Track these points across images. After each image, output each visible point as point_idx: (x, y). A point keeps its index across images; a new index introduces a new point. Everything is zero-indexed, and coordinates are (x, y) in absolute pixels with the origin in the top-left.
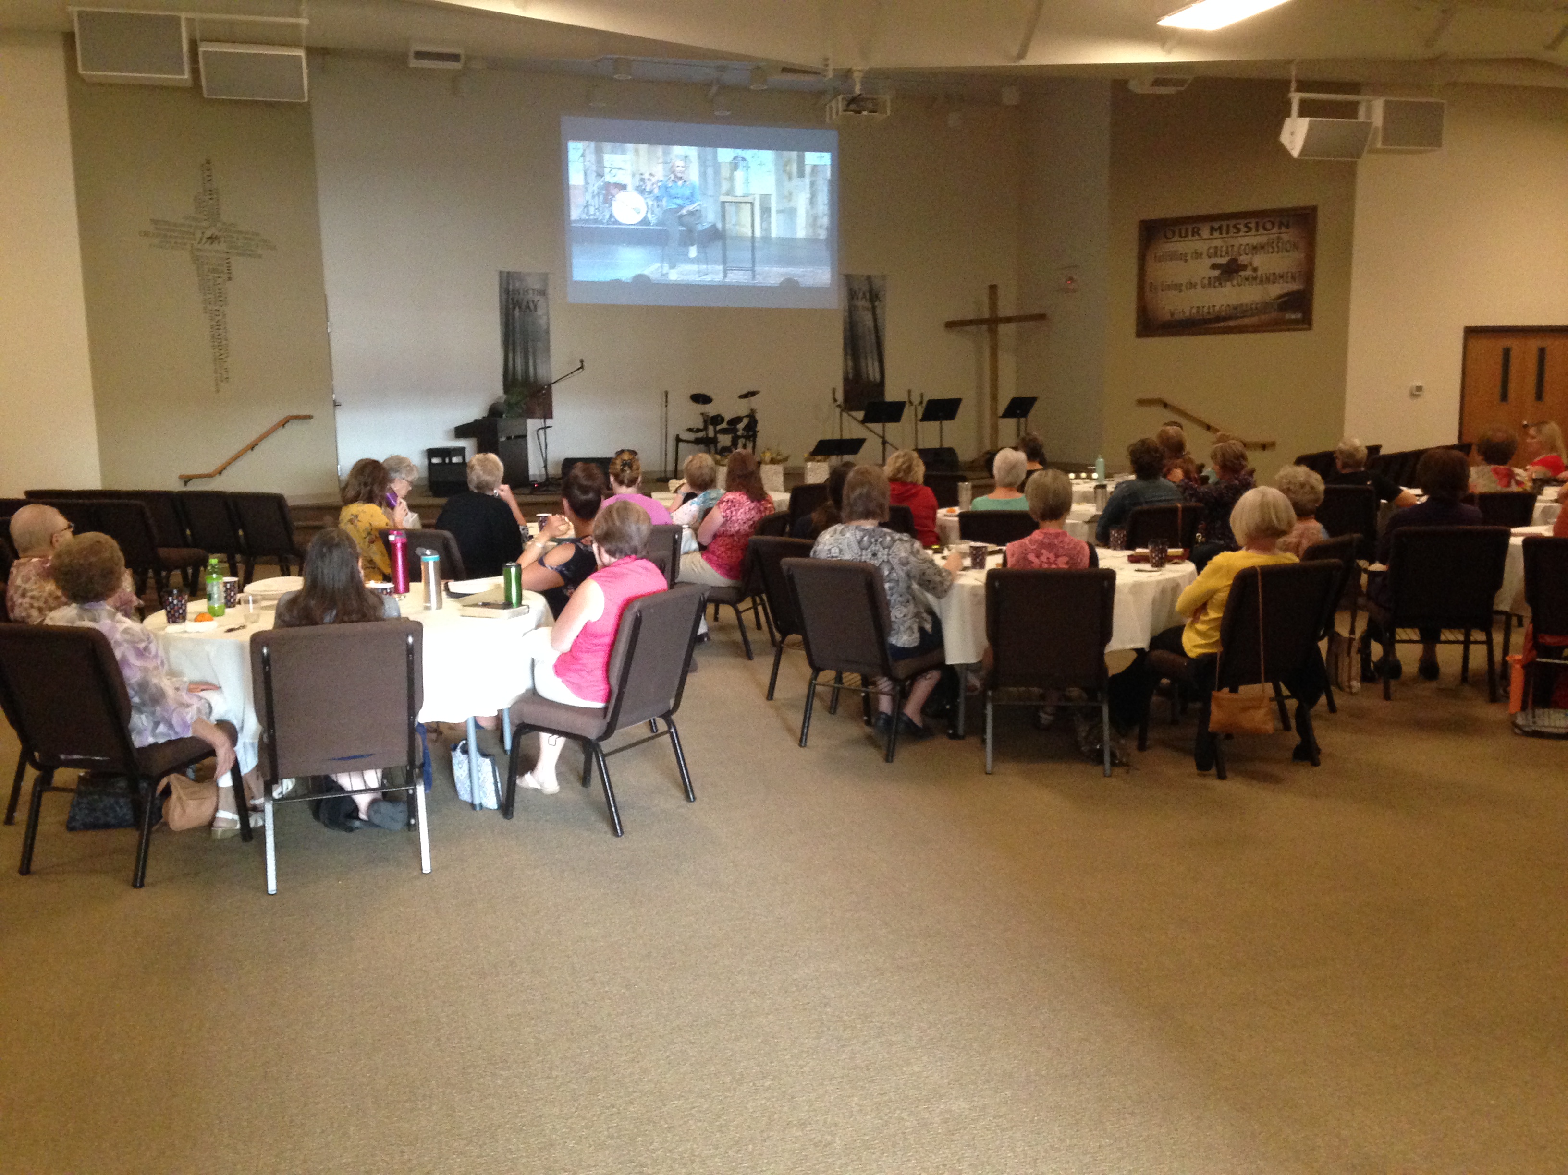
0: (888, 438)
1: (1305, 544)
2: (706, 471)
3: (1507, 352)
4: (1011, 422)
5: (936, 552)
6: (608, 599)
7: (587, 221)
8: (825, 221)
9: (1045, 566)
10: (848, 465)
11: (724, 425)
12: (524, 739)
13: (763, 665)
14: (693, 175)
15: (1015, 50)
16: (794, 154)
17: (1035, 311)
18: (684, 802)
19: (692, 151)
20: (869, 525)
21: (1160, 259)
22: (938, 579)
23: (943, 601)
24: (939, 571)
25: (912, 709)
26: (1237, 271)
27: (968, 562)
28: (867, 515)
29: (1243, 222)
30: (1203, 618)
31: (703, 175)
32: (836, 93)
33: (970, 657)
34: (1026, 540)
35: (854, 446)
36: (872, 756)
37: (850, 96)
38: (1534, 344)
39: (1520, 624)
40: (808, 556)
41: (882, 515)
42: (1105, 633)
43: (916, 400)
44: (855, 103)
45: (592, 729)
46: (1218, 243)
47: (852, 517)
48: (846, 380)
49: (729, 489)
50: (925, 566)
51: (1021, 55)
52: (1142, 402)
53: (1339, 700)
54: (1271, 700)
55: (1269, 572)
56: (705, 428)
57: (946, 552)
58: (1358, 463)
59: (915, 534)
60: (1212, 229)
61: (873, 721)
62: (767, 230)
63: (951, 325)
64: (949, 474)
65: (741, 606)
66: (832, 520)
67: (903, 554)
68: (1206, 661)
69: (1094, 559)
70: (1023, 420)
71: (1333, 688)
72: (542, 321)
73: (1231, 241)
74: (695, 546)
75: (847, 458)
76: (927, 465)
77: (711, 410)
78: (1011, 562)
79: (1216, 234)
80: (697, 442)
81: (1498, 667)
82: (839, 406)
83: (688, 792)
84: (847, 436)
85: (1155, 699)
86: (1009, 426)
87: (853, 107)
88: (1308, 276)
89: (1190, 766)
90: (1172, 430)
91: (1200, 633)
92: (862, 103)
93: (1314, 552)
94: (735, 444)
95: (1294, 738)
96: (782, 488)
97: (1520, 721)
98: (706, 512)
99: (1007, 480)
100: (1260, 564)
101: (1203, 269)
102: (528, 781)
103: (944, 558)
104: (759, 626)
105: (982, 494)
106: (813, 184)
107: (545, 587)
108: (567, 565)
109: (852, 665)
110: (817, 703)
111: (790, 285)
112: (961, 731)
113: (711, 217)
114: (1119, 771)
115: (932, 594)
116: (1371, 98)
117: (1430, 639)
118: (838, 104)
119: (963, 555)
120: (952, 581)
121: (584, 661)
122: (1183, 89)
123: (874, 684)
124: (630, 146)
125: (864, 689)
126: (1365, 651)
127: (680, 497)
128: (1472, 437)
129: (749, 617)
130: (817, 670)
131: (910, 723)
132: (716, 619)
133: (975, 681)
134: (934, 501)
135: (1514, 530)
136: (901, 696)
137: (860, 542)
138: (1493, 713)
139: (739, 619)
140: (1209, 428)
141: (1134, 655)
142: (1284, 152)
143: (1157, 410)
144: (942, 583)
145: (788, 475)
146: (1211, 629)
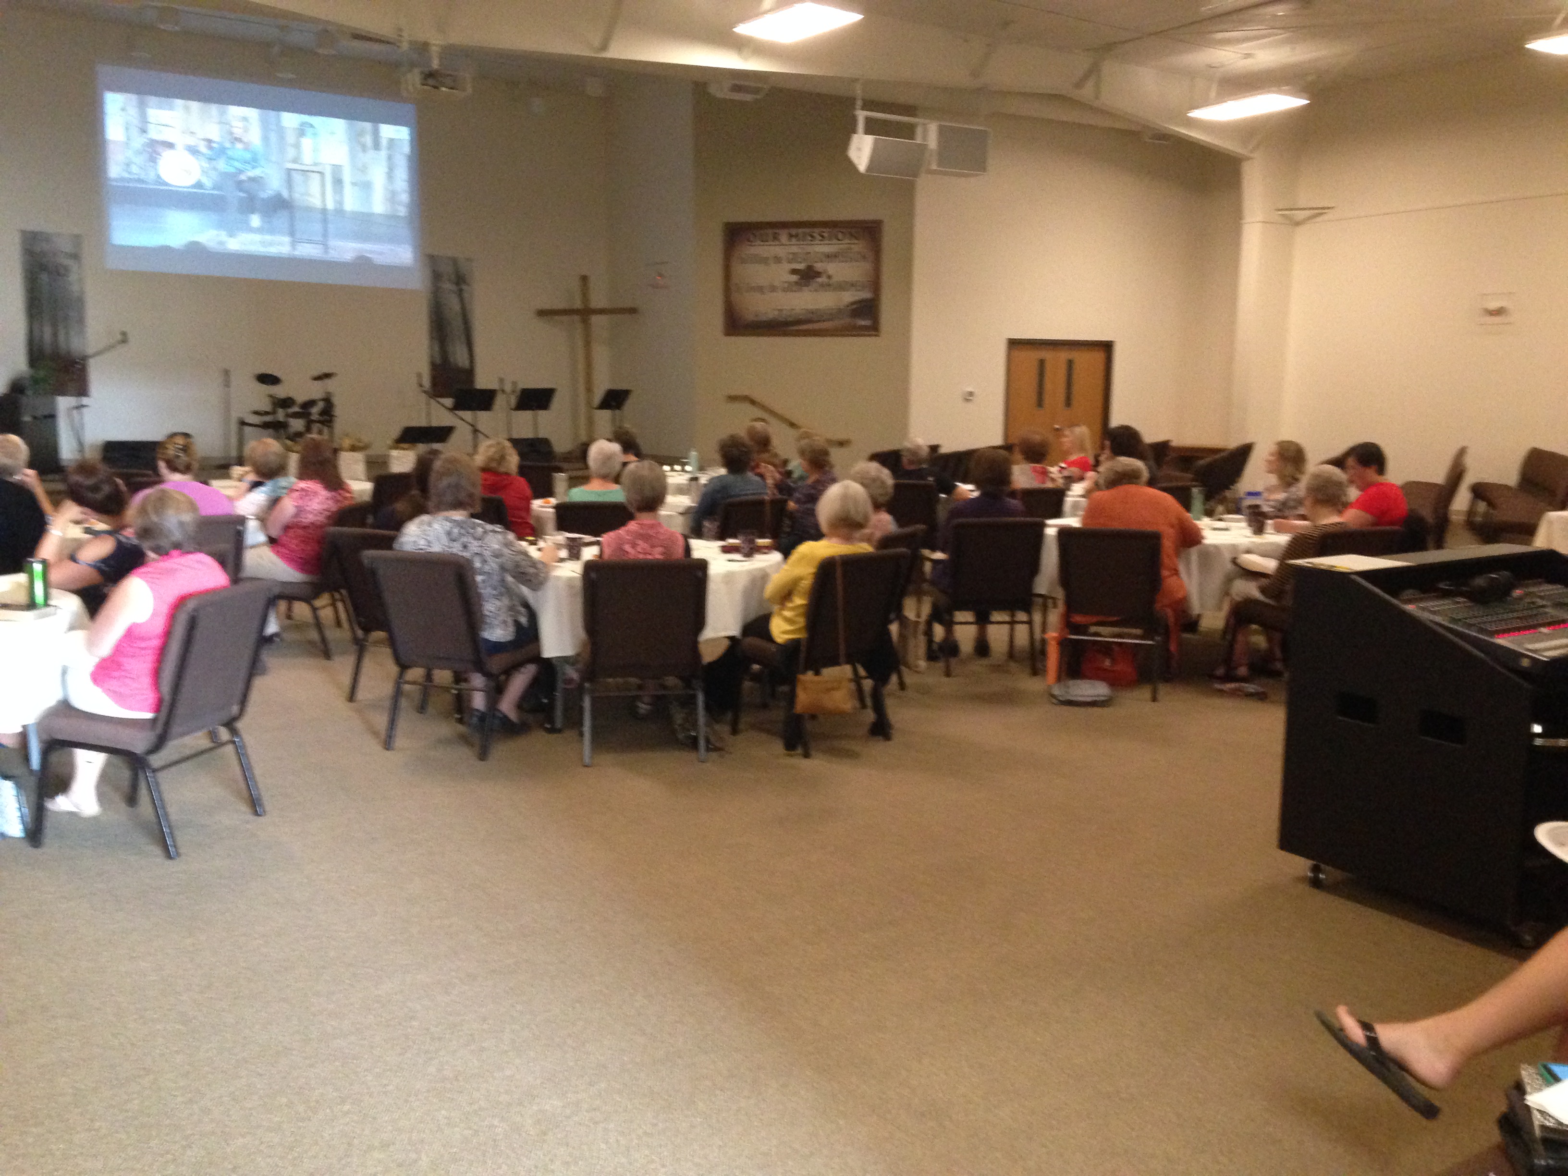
0: (480, 427)
1: (878, 534)
2: (272, 458)
3: (1042, 363)
4: (606, 414)
5: (533, 543)
6: (157, 597)
7: (130, 180)
8: (405, 197)
9: (641, 556)
10: (435, 453)
11: (296, 409)
12: (55, 757)
13: (343, 665)
14: (254, 136)
15: (597, 43)
16: (368, 126)
17: (628, 304)
18: (252, 818)
19: (252, 113)
20: (459, 515)
21: (743, 261)
22: (532, 570)
23: (539, 593)
24: (534, 563)
25: (507, 705)
26: (813, 277)
27: (564, 553)
28: (457, 505)
29: (817, 230)
30: (790, 605)
31: (266, 139)
32: (412, 65)
33: (568, 650)
34: (622, 531)
35: (442, 434)
36: (465, 754)
37: (426, 70)
38: (1064, 356)
39: (1055, 606)
40: (390, 548)
41: (472, 506)
42: (699, 621)
43: (508, 388)
44: (431, 76)
45: (139, 743)
46: (795, 249)
47: (440, 507)
48: (434, 366)
49: (302, 477)
50: (519, 558)
51: (604, 47)
52: (733, 398)
53: (909, 678)
54: (851, 680)
55: (849, 563)
56: (274, 412)
57: (541, 544)
58: (920, 462)
59: (508, 526)
60: (791, 236)
61: (465, 719)
62: (340, 203)
63: (542, 313)
64: (546, 464)
65: (318, 603)
66: (419, 510)
67: (496, 546)
68: (792, 647)
69: (688, 550)
70: (617, 412)
71: (903, 668)
72: (75, 288)
73: (809, 249)
74: (262, 538)
75: (436, 446)
76: (522, 455)
77: (280, 391)
78: (607, 552)
79: (794, 241)
80: (266, 426)
81: (1038, 644)
82: (425, 392)
83: (255, 805)
84: (435, 423)
85: (747, 684)
86: (604, 416)
87: (431, 81)
88: (876, 285)
89: (778, 747)
90: (759, 425)
91: (788, 620)
92: (440, 79)
93: (886, 542)
94: (308, 429)
95: (870, 716)
96: (363, 477)
97: (1056, 691)
98: (274, 502)
99: (604, 471)
100: (839, 554)
101: (782, 274)
102: (61, 804)
103: (539, 550)
104: (338, 624)
105: (575, 486)
106: (390, 158)
107: (78, 585)
108: (105, 561)
109: (444, 661)
110: (404, 703)
111: (363, 263)
112: (558, 724)
113: (275, 184)
114: (714, 755)
115: (529, 587)
116: (927, 121)
117: (983, 620)
118: (414, 78)
119: (559, 546)
120: (547, 573)
121: (127, 667)
122: (758, 97)
123: (466, 680)
124: (179, 102)
125: (454, 686)
126: (929, 633)
127: (244, 485)
128: (1014, 440)
129: (326, 614)
130: (403, 667)
131: (505, 719)
132: (289, 617)
133: (572, 673)
134: (528, 491)
135: (1050, 522)
136: (496, 691)
137: (449, 533)
138: (1034, 685)
139: (316, 617)
140: (792, 425)
141: (727, 643)
142: (851, 166)
143: (746, 407)
144: (537, 575)
145: (371, 463)
146: (797, 616)
